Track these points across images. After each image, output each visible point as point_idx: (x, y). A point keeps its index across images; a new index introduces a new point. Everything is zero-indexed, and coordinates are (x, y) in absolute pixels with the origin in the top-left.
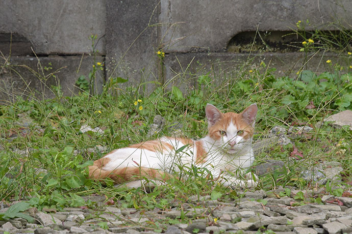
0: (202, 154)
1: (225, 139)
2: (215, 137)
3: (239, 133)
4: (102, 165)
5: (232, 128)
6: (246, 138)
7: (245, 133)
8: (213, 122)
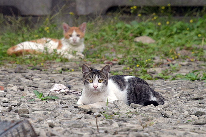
0: (60, 45)
1: (71, 38)
2: (67, 38)
3: (78, 36)
4: (14, 49)
5: (74, 33)
6: (81, 38)
7: (81, 36)
8: (66, 31)
